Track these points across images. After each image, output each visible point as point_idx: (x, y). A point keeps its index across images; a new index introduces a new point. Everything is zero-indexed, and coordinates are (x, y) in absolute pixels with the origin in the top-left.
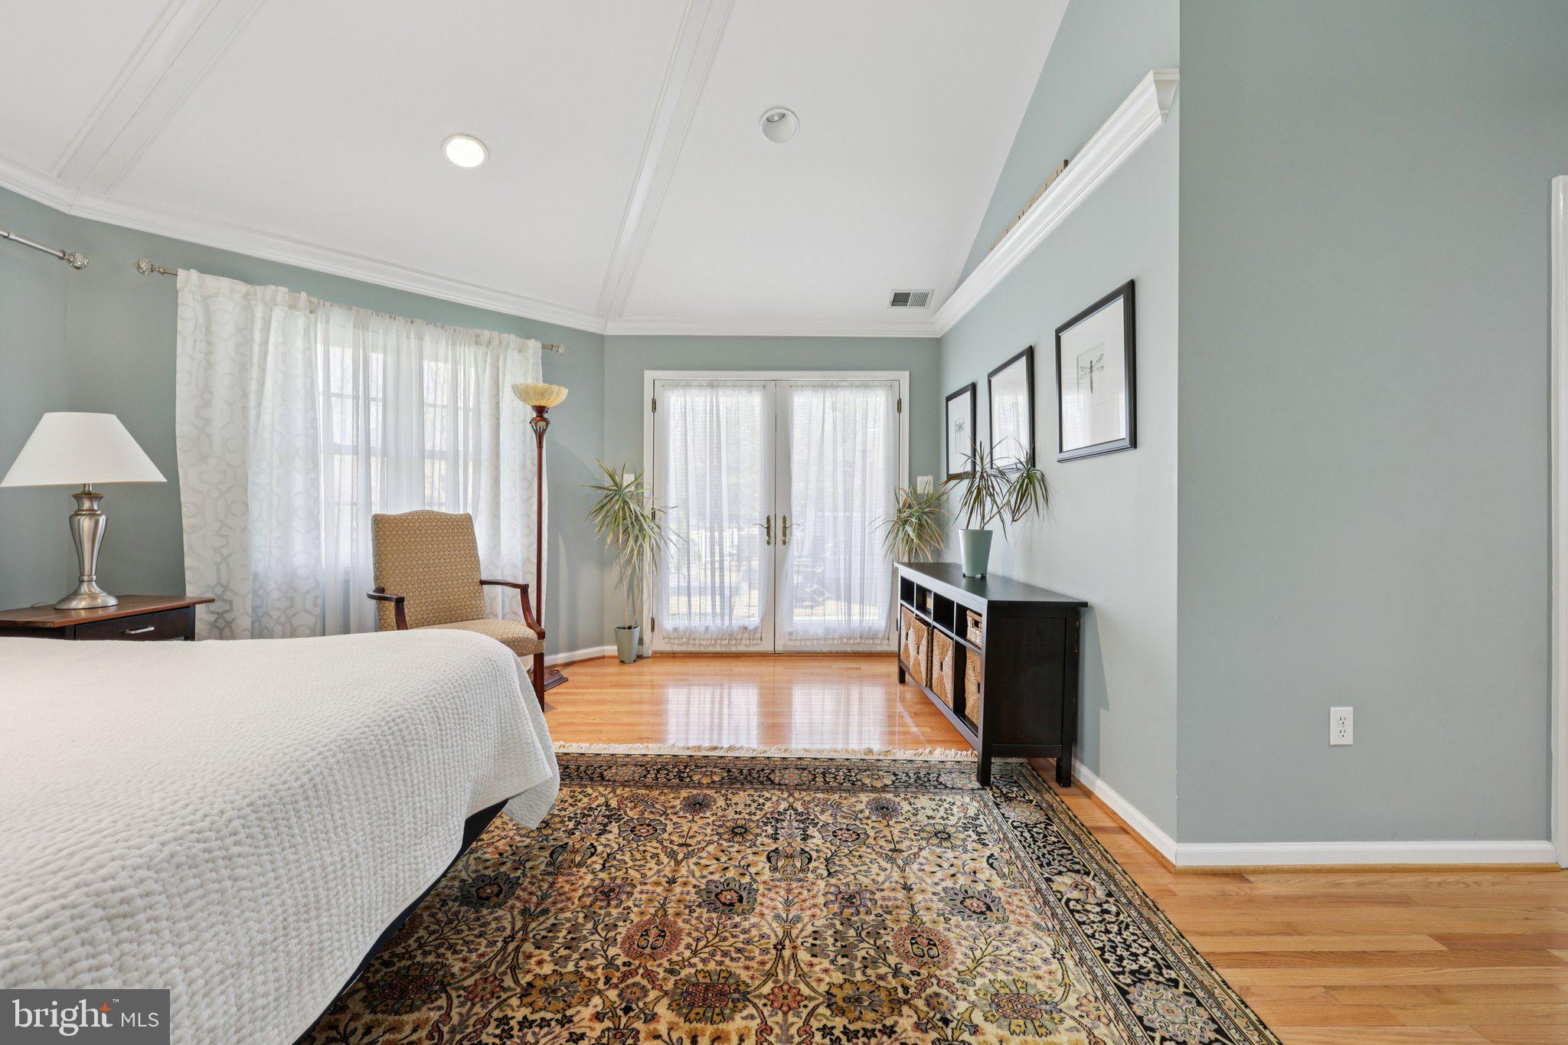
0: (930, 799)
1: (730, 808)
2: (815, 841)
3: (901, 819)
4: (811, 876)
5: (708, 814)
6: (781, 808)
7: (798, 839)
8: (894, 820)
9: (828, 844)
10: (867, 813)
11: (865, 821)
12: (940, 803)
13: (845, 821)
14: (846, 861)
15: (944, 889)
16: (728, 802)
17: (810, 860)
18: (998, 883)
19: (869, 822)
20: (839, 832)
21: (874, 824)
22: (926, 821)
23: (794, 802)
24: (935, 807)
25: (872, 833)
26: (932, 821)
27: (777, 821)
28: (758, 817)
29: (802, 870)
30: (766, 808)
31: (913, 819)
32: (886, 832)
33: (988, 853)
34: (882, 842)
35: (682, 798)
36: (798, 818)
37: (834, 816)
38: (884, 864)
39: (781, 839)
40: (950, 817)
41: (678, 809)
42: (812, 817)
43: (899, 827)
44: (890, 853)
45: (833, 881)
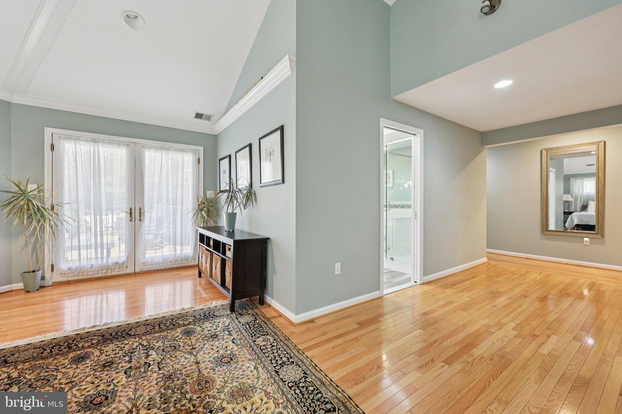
0: (210, 323)
1: (103, 354)
2: (153, 356)
3: (196, 335)
4: (149, 373)
5: (88, 362)
6: (134, 346)
7: (143, 358)
8: (193, 336)
9: (160, 356)
10: (180, 336)
11: (179, 340)
12: (214, 323)
13: (169, 343)
14: (168, 361)
15: (214, 358)
16: (102, 352)
17: (149, 366)
18: (236, 348)
19: (181, 340)
20: (166, 349)
21: (183, 340)
22: (207, 332)
23: (142, 342)
24: (211, 326)
25: (182, 344)
26: (210, 332)
27: (132, 353)
28: (120, 354)
29: (145, 372)
30: (125, 349)
31: (202, 333)
32: (189, 342)
33: (232, 338)
34: (187, 347)
35: (70, 358)
36: (144, 348)
37: (163, 342)
38: (187, 356)
39: (133, 361)
40: (218, 328)
41: (66, 365)
42: (152, 345)
43: (195, 338)
44: (190, 351)
45: (161, 372)
